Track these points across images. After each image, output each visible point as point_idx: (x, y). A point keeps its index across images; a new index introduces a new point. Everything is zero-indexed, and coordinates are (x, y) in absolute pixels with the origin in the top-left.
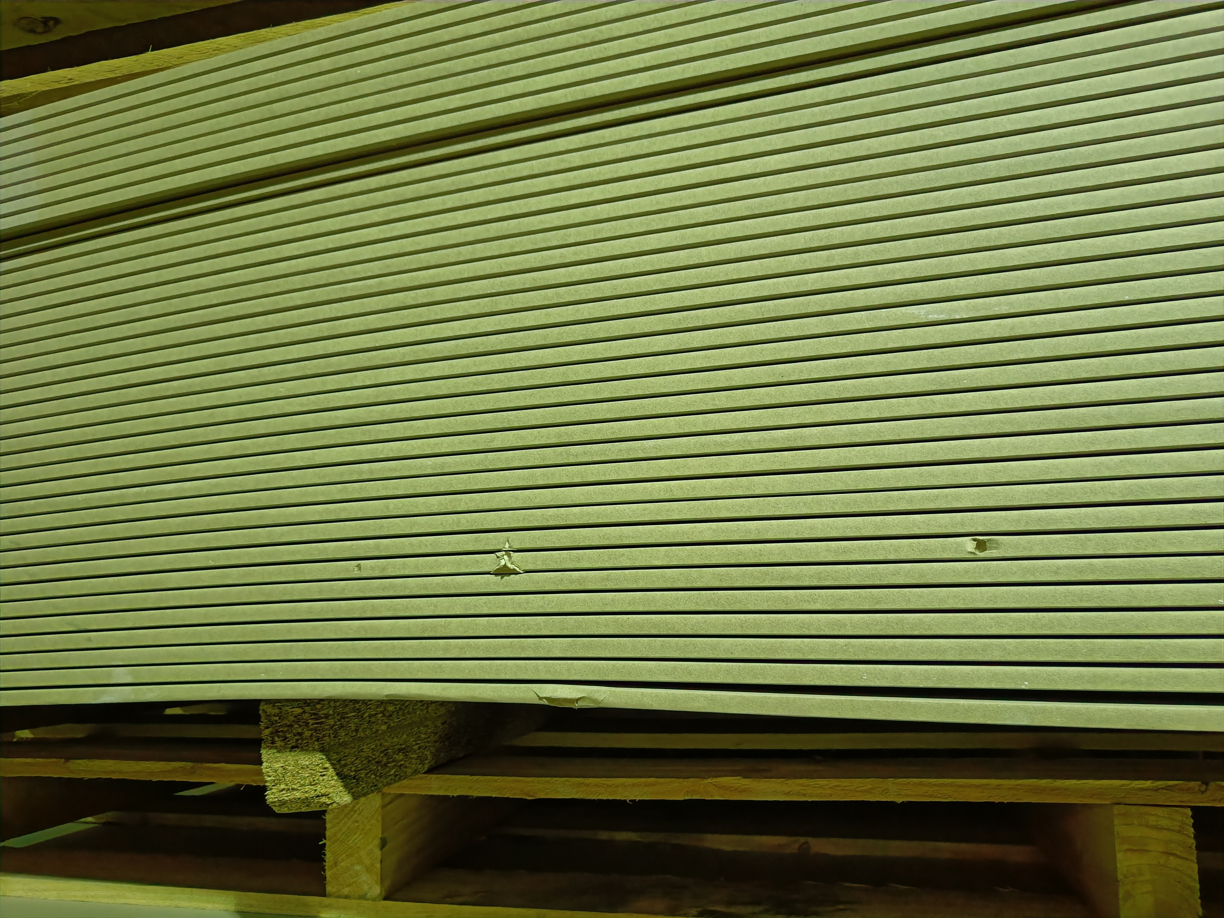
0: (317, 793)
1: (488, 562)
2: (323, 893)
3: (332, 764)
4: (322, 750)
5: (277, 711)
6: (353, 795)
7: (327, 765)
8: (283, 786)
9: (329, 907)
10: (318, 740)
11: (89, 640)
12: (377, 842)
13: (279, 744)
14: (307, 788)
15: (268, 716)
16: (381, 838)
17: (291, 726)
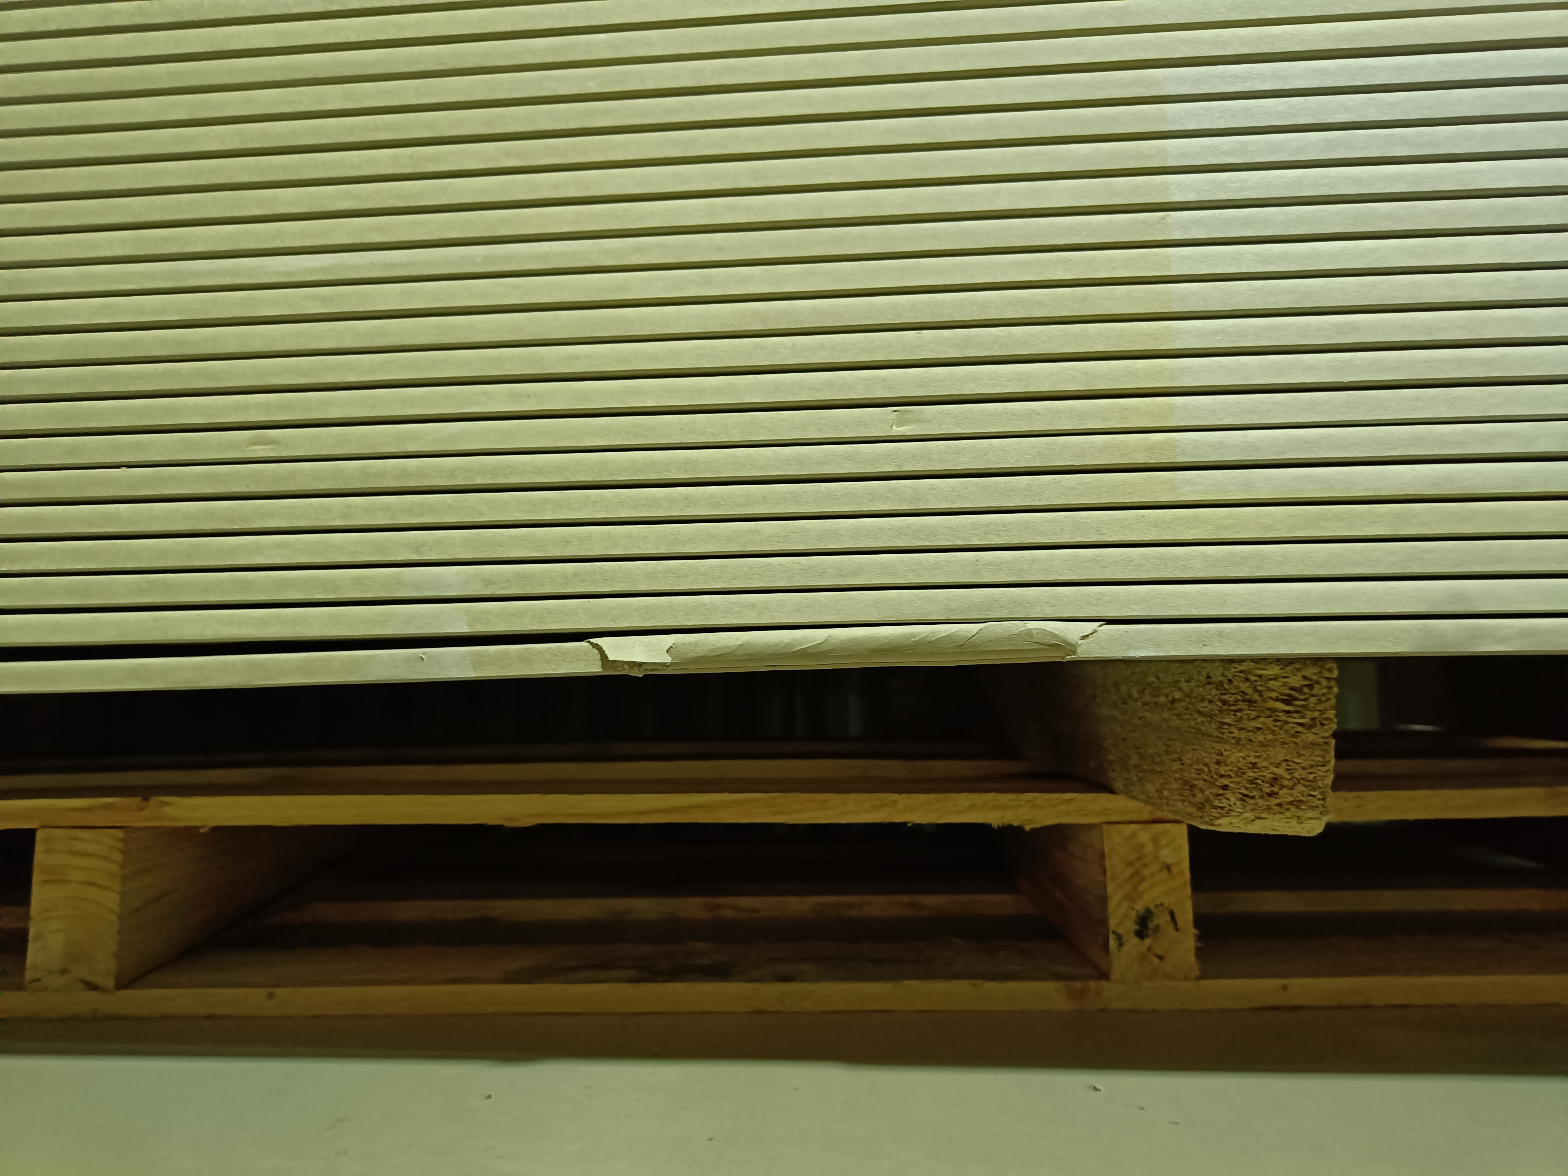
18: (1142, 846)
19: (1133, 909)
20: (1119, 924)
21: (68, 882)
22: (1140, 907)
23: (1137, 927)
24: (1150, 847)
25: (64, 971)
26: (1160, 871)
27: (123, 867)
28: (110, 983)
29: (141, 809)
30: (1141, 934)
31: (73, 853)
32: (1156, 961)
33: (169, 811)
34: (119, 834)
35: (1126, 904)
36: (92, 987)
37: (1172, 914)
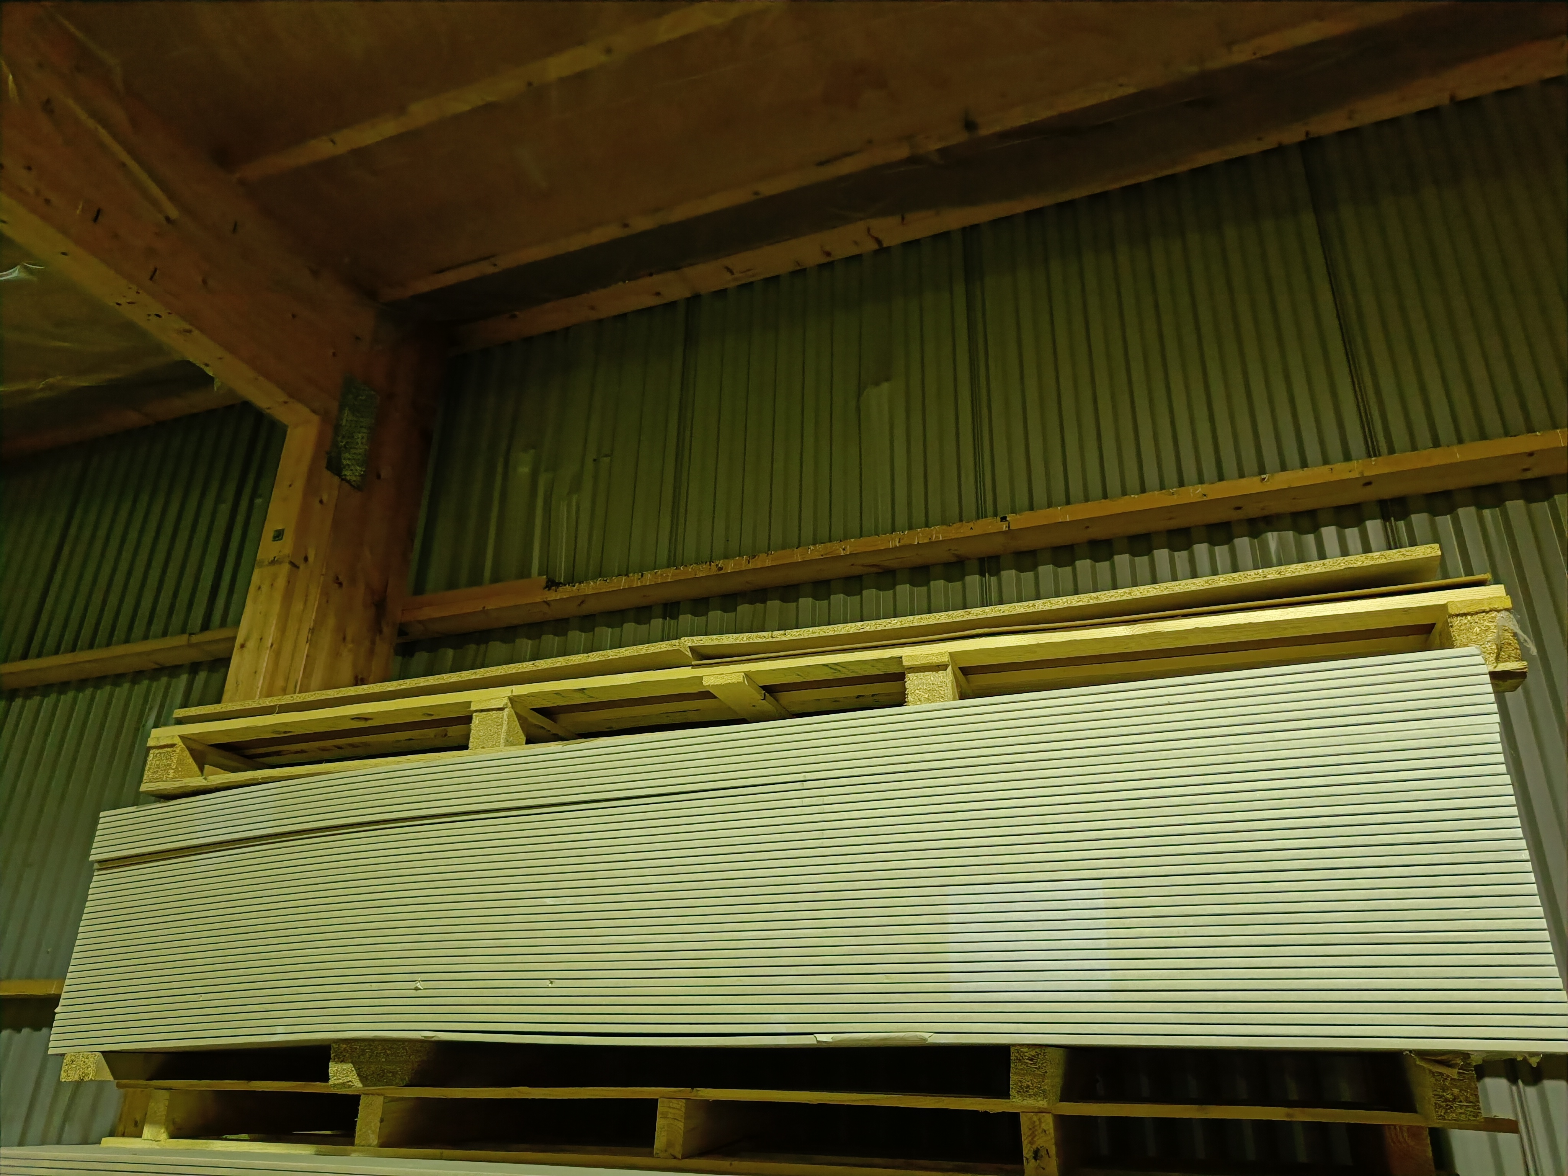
0: (348, 1080)
1: (412, 985)
2: (353, 1144)
3: (355, 1069)
4: (352, 1062)
5: (337, 1046)
6: (363, 1085)
7: (353, 1069)
8: (336, 1078)
9: (355, 1151)
10: (351, 1058)
11: (270, 1015)
12: (379, 1119)
13: (336, 1060)
14: (344, 1078)
15: (334, 1048)
16: (381, 1118)
17: (342, 1053)
18: (1034, 1122)
19: (1032, 1148)
20: (1027, 1154)
21: (668, 1118)
22: (1034, 1147)
23: (1034, 1155)
24: (1037, 1123)
25: (666, 1151)
26: (1042, 1132)
27: (685, 1113)
28: (680, 1158)
29: (691, 1092)
30: (1035, 1158)
31: (670, 1107)
32: (1042, 1169)
33: (700, 1093)
34: (684, 1101)
35: (1029, 1145)
36: (675, 1158)
37: (1047, 1150)
